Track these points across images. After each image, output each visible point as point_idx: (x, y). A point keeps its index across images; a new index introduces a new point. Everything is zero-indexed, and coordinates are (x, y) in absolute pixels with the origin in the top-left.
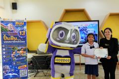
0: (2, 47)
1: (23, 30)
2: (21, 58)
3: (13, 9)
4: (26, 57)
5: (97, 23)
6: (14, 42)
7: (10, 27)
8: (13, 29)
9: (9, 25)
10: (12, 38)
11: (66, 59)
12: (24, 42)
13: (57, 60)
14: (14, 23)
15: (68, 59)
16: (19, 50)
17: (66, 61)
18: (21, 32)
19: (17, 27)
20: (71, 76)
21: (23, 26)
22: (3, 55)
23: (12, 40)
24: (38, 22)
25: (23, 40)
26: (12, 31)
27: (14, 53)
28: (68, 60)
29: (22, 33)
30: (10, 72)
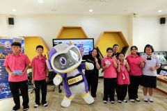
3: (10, 24)
5: (92, 40)
14: (11, 41)
24: (36, 38)
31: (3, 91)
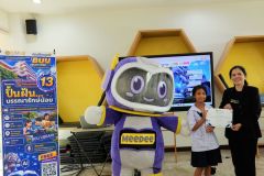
0: (3, 113)
1: (49, 75)
2: (44, 137)
4: (56, 134)
6: (29, 100)
7: (19, 68)
8: (26, 73)
9: (18, 64)
10: (25, 92)
11: (144, 135)
12: (51, 100)
13: (126, 139)
14: (28, 60)
15: (149, 135)
16: (39, 119)
17: (146, 139)
18: (43, 80)
19: (36, 69)
20: (155, 173)
21: (49, 66)
22: (4, 129)
23: (25, 97)
24: (84, 59)
25: (49, 97)
26: (25, 77)
27: (29, 124)
28: (149, 139)
29: (47, 81)
30: (19, 169)
31: (12, 169)
